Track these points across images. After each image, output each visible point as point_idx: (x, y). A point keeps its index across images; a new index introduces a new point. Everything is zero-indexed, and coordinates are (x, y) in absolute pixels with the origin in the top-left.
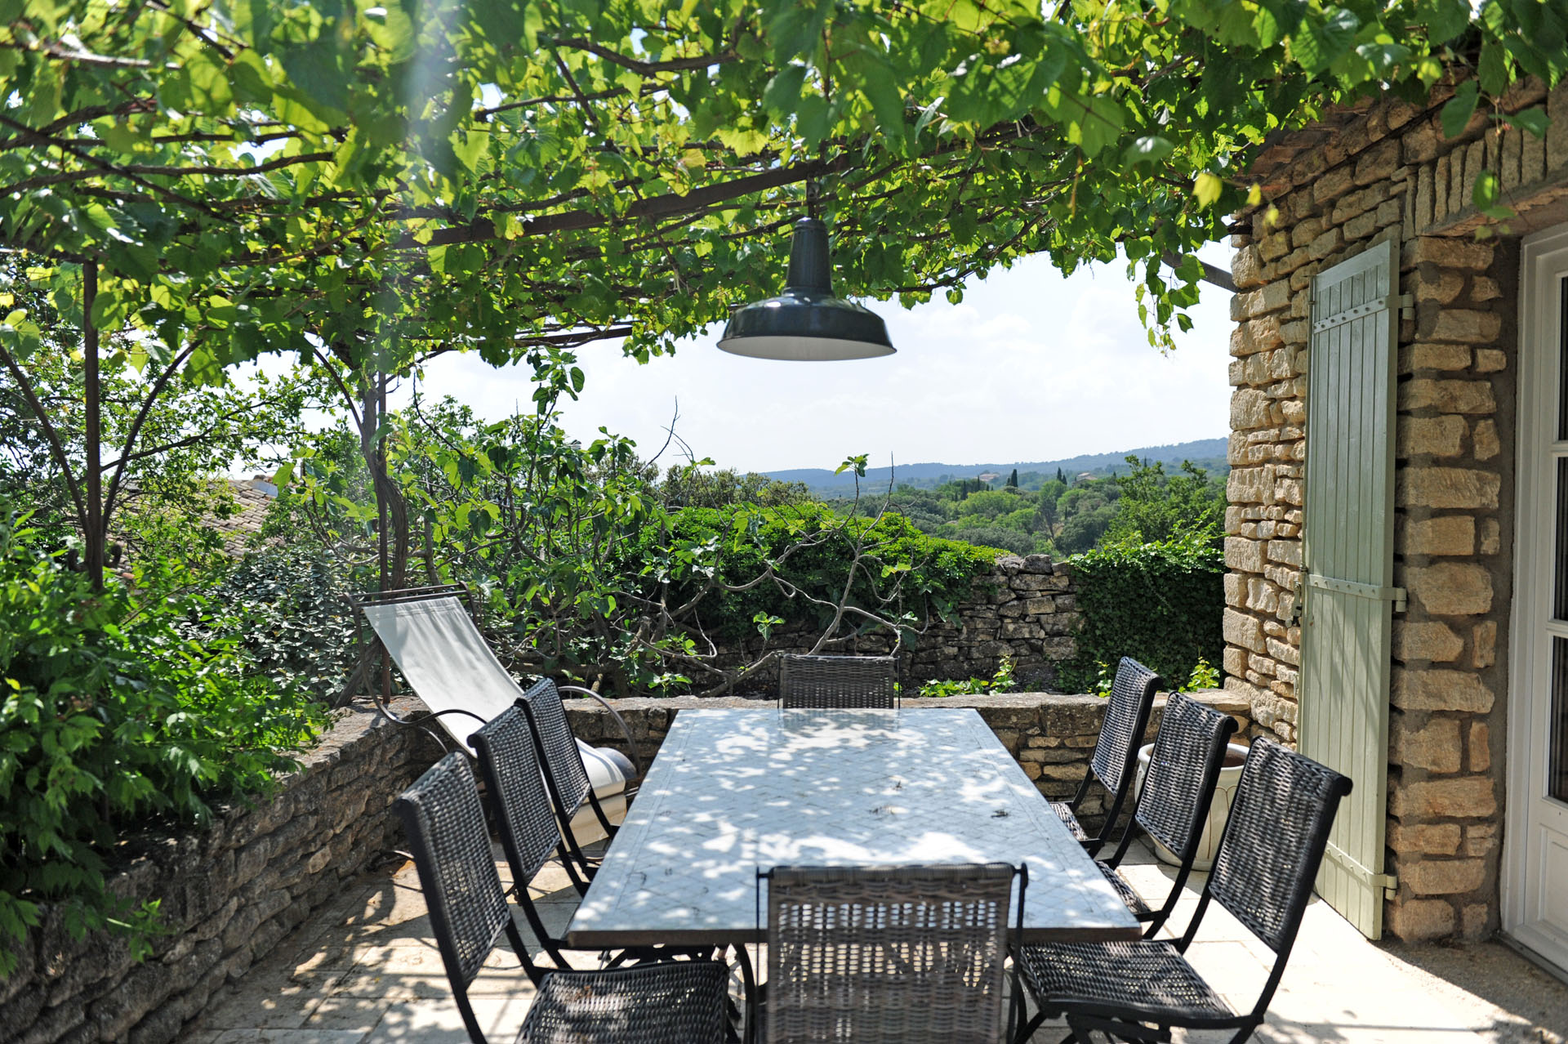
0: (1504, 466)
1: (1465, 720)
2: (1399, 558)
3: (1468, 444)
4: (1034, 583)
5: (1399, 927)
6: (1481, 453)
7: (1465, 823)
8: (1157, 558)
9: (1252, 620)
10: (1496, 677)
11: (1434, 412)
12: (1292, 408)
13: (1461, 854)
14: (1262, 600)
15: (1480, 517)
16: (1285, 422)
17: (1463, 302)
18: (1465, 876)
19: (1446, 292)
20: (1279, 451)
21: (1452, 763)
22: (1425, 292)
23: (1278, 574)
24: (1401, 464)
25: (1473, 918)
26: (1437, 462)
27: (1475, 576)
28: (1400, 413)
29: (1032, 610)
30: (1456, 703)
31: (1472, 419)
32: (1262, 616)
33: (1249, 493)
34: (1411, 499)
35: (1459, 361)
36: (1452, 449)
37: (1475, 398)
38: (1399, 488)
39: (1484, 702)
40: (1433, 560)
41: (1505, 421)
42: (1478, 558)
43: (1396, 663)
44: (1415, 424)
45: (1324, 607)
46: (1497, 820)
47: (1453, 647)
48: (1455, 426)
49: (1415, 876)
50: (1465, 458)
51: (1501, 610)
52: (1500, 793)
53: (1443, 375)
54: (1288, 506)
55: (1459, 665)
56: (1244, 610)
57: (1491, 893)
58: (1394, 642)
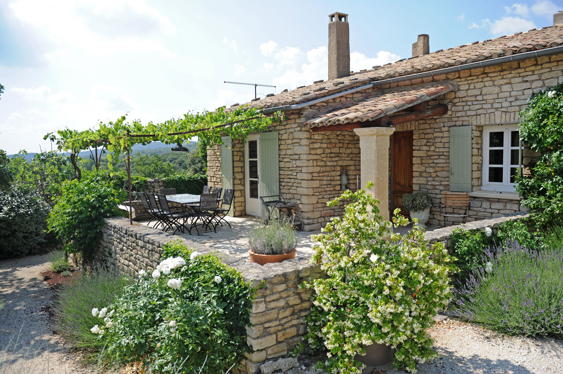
0: (243, 161)
1: (241, 190)
2: (234, 172)
3: (240, 159)
4: (156, 184)
5: (236, 215)
6: (241, 160)
7: (242, 202)
8: (180, 178)
9: (213, 183)
10: (244, 185)
11: (236, 155)
12: (218, 153)
13: (241, 206)
14: (214, 179)
15: (241, 167)
16: (217, 155)
17: (239, 143)
18: (242, 208)
19: (237, 142)
20: (216, 159)
21: (240, 195)
22: (235, 142)
23: (217, 176)
24: (233, 161)
25: (243, 213)
26: (237, 161)
27: (241, 174)
28: (233, 156)
29: (156, 190)
30: (240, 189)
31: (240, 156)
32: (214, 182)
33: (211, 165)
34: (235, 165)
35: (239, 150)
36: (238, 159)
37: (240, 154)
38: (233, 164)
39: (243, 188)
40: (237, 172)
41: (243, 156)
42: (241, 172)
43: (234, 184)
44: (235, 157)
45: (224, 179)
46: (245, 202)
47: (239, 182)
48: (239, 157)
49: (237, 209)
50: (240, 161)
51: (244, 178)
52: (245, 198)
53: (237, 151)
54: (218, 167)
55: (240, 184)
56: (211, 182)
57: (245, 210)
58: (234, 182)
